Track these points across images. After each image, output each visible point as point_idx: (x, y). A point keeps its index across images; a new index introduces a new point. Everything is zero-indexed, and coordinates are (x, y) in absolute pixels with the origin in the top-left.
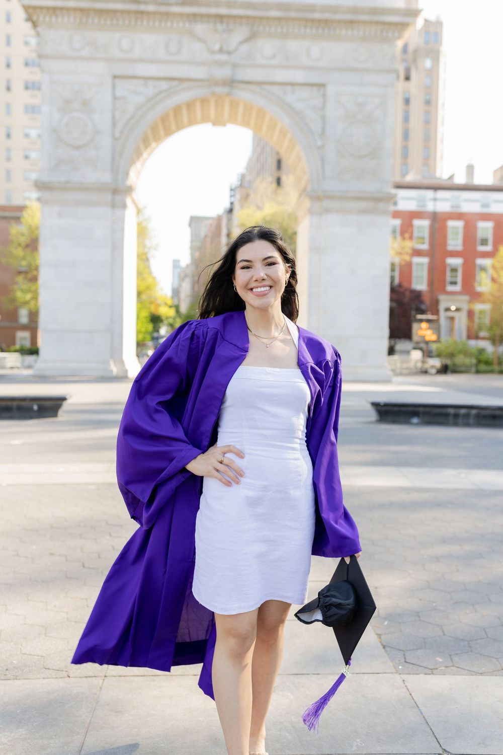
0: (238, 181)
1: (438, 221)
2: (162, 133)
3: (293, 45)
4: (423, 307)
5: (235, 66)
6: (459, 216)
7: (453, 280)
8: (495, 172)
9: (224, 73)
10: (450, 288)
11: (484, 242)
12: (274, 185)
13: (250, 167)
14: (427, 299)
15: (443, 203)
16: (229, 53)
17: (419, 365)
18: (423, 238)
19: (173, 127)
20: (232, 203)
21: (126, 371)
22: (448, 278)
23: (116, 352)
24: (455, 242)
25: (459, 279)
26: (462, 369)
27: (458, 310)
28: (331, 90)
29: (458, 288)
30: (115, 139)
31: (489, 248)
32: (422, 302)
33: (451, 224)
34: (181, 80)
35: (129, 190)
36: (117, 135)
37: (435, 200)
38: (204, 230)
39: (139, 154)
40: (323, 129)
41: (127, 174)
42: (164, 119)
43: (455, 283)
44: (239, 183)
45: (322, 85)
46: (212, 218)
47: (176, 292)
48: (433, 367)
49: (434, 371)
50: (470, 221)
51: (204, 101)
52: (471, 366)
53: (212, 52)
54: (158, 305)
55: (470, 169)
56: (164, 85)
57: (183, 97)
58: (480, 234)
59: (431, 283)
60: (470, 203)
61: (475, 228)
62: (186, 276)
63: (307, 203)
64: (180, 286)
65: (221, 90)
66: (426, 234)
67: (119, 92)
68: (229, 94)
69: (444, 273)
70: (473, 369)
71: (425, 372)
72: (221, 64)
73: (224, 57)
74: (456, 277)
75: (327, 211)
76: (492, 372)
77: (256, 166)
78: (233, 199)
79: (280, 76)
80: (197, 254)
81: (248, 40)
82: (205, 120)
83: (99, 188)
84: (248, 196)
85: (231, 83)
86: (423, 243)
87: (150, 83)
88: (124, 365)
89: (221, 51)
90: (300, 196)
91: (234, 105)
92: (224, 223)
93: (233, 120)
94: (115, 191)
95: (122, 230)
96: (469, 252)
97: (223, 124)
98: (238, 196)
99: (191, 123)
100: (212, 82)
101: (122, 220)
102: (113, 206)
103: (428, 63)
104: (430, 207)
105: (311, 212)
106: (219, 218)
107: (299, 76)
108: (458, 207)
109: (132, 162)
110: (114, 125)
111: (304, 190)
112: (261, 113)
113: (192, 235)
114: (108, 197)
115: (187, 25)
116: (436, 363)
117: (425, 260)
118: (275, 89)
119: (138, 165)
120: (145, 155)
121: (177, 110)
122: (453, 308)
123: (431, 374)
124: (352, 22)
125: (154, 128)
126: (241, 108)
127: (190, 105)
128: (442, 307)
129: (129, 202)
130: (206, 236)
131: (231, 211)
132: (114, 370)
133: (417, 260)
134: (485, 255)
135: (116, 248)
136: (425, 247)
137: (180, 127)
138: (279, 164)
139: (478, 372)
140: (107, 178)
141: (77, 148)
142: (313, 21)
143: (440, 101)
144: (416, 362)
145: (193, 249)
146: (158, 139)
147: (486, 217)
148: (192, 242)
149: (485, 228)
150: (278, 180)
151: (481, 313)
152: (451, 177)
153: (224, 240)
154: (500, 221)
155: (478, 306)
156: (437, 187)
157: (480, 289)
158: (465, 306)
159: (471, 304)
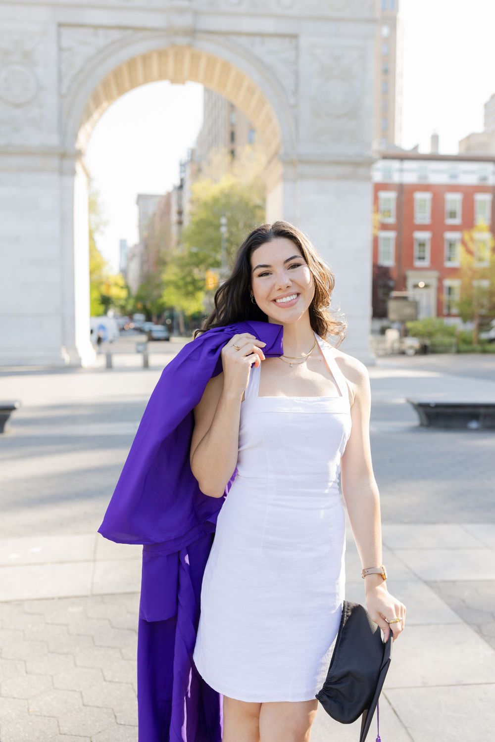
0: (188, 156)
1: (405, 193)
2: (114, 91)
4: (391, 284)
5: (196, 13)
6: (426, 188)
7: (421, 255)
8: (461, 142)
9: (184, 21)
10: (418, 264)
11: (453, 215)
12: (228, 158)
13: (200, 141)
14: (394, 274)
15: (409, 173)
17: (396, 346)
18: (389, 211)
19: (127, 84)
20: (182, 180)
21: (80, 359)
22: (416, 252)
23: (67, 337)
24: (423, 215)
25: (428, 253)
26: (441, 349)
27: (426, 286)
28: (304, 41)
29: (426, 263)
30: (61, 96)
31: (457, 221)
32: (390, 278)
33: (419, 196)
34: (136, 29)
35: (79, 154)
36: (64, 91)
37: (401, 171)
38: (152, 208)
39: (88, 114)
40: (297, 86)
41: (75, 136)
42: (117, 74)
43: (422, 258)
44: (189, 158)
45: (294, 37)
46: (161, 196)
47: (124, 272)
48: (411, 347)
49: (411, 352)
50: (438, 193)
51: (162, 54)
52: (451, 346)
54: (109, 286)
55: (435, 139)
56: (116, 35)
57: (139, 48)
58: (449, 207)
59: (398, 259)
60: (438, 174)
61: (443, 200)
62: (133, 256)
63: (278, 169)
64: (128, 266)
65: (181, 41)
66: (392, 206)
67: (65, 43)
68: (190, 46)
69: (412, 247)
70: (454, 349)
71: (403, 353)
72: (181, 11)
73: (184, 4)
74: (424, 251)
75: (302, 177)
76: (473, 351)
77: (207, 139)
78: (183, 175)
79: (248, 25)
80: (145, 234)
82: (162, 76)
83: (45, 152)
84: (199, 170)
85: (193, 33)
86: (390, 216)
87: (101, 32)
88: (77, 353)
90: (269, 162)
91: (195, 58)
92: (174, 200)
93: (193, 77)
94: (63, 156)
95: (72, 200)
96: (437, 226)
97: (182, 81)
98: (188, 171)
99: (148, 79)
100: (170, 32)
101: (72, 189)
102: (61, 172)
103: (385, 31)
104: (396, 178)
105: (284, 178)
106: (169, 195)
107: (269, 26)
108: (426, 178)
109: (81, 123)
110: (60, 80)
111: (276, 153)
112: (226, 68)
113: (140, 214)
114: (55, 162)
116: (412, 343)
117: (391, 235)
118: (243, 40)
119: (87, 127)
120: (95, 116)
121: (131, 64)
122: (421, 284)
123: (410, 356)
125: (106, 85)
126: (203, 63)
127: (145, 58)
128: (410, 282)
129: (79, 168)
130: (154, 215)
131: (181, 187)
132: (67, 358)
133: (384, 234)
134: (454, 228)
135: (66, 220)
136: (391, 220)
137: (134, 85)
138: (232, 136)
139: (459, 352)
140: (53, 140)
141: (18, 106)
143: (398, 70)
144: (393, 343)
145: (141, 227)
146: (110, 98)
147: (454, 188)
148: (140, 220)
149: (454, 200)
150: (232, 153)
151: (450, 289)
152: (416, 148)
153: (174, 217)
154: (468, 193)
155: (448, 282)
156: (403, 157)
157: (448, 264)
158: (434, 283)
159: (440, 280)
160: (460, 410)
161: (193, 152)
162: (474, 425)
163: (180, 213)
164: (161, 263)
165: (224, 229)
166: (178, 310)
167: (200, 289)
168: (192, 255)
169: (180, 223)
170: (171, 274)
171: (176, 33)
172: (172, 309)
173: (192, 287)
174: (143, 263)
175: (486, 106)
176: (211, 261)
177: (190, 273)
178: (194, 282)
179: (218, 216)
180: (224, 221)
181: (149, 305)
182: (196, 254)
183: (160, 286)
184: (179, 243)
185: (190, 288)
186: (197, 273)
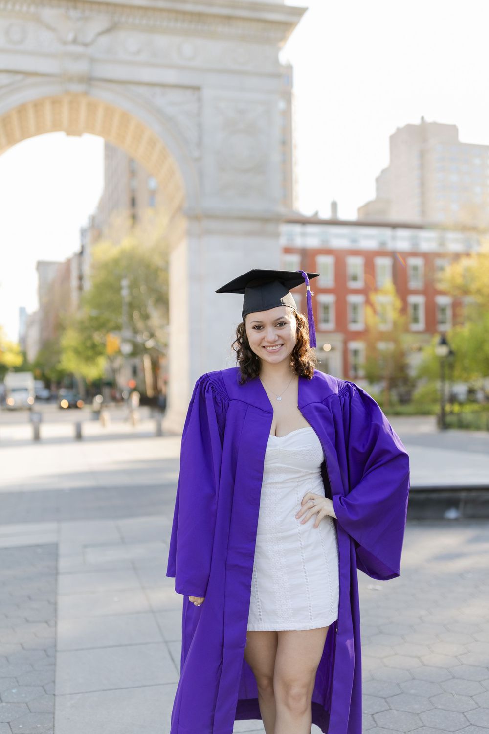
1: (308, 256)
3: (162, 41)
5: (93, 60)
6: (328, 252)
7: (326, 318)
8: (359, 210)
9: (80, 67)
10: (323, 327)
11: (355, 278)
12: (129, 222)
13: (101, 207)
15: (311, 238)
16: (86, 45)
20: (83, 247)
22: (321, 315)
24: (325, 279)
25: (332, 315)
27: (332, 349)
28: (208, 94)
29: (331, 326)
31: (358, 285)
33: (322, 259)
34: (26, 75)
37: (304, 235)
38: (51, 275)
40: (200, 138)
43: (326, 321)
44: (90, 225)
45: (196, 88)
46: (59, 264)
47: (23, 340)
50: (340, 257)
53: (65, 43)
55: (334, 205)
57: (30, 94)
58: (351, 271)
60: (339, 239)
61: (345, 263)
62: (33, 323)
64: (27, 333)
65: (76, 88)
68: (86, 94)
72: (77, 57)
73: (79, 49)
74: (328, 314)
75: (207, 232)
78: (83, 241)
79: (147, 74)
80: (45, 300)
81: (108, 31)
82: (56, 127)
84: (100, 234)
85: (89, 80)
89: (75, 41)
90: (173, 218)
91: (92, 108)
92: (74, 266)
93: (90, 128)
96: (341, 289)
97: (78, 133)
98: (89, 237)
99: (40, 130)
100: (66, 78)
104: (299, 242)
106: (69, 262)
107: (170, 76)
108: (328, 242)
111: (180, 209)
113: (40, 281)
115: (33, 9)
118: (142, 90)
121: (21, 109)
122: (328, 347)
124: (229, 18)
126: (100, 113)
127: (38, 105)
131: (81, 253)
134: (356, 292)
137: (25, 135)
138: (133, 202)
142: (184, 13)
147: (355, 253)
148: (41, 287)
149: (355, 264)
150: (134, 217)
151: (356, 353)
152: (317, 214)
153: (74, 283)
154: (369, 258)
155: (354, 345)
156: (304, 222)
157: (354, 327)
158: (339, 345)
159: (345, 343)
160: (434, 496)
161: (93, 219)
162: (452, 514)
163: (81, 278)
164: (60, 327)
165: (125, 292)
166: (78, 377)
167: (100, 354)
168: (92, 319)
169: (80, 288)
170: (70, 339)
171: (71, 79)
172: (71, 376)
173: (91, 351)
174: (42, 330)
175: (377, 180)
176: (112, 324)
177: (90, 337)
178: (94, 347)
179: (119, 278)
180: (125, 283)
181: (48, 372)
182: (96, 319)
183: (59, 352)
184: (80, 307)
185: (90, 353)
186: (97, 337)
